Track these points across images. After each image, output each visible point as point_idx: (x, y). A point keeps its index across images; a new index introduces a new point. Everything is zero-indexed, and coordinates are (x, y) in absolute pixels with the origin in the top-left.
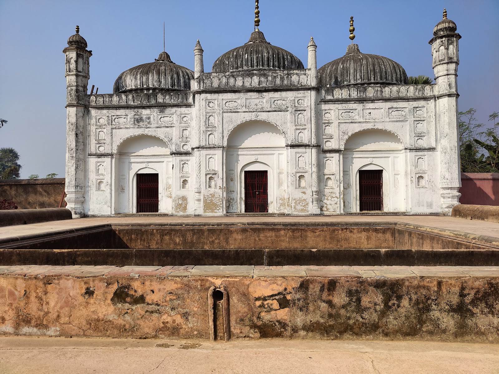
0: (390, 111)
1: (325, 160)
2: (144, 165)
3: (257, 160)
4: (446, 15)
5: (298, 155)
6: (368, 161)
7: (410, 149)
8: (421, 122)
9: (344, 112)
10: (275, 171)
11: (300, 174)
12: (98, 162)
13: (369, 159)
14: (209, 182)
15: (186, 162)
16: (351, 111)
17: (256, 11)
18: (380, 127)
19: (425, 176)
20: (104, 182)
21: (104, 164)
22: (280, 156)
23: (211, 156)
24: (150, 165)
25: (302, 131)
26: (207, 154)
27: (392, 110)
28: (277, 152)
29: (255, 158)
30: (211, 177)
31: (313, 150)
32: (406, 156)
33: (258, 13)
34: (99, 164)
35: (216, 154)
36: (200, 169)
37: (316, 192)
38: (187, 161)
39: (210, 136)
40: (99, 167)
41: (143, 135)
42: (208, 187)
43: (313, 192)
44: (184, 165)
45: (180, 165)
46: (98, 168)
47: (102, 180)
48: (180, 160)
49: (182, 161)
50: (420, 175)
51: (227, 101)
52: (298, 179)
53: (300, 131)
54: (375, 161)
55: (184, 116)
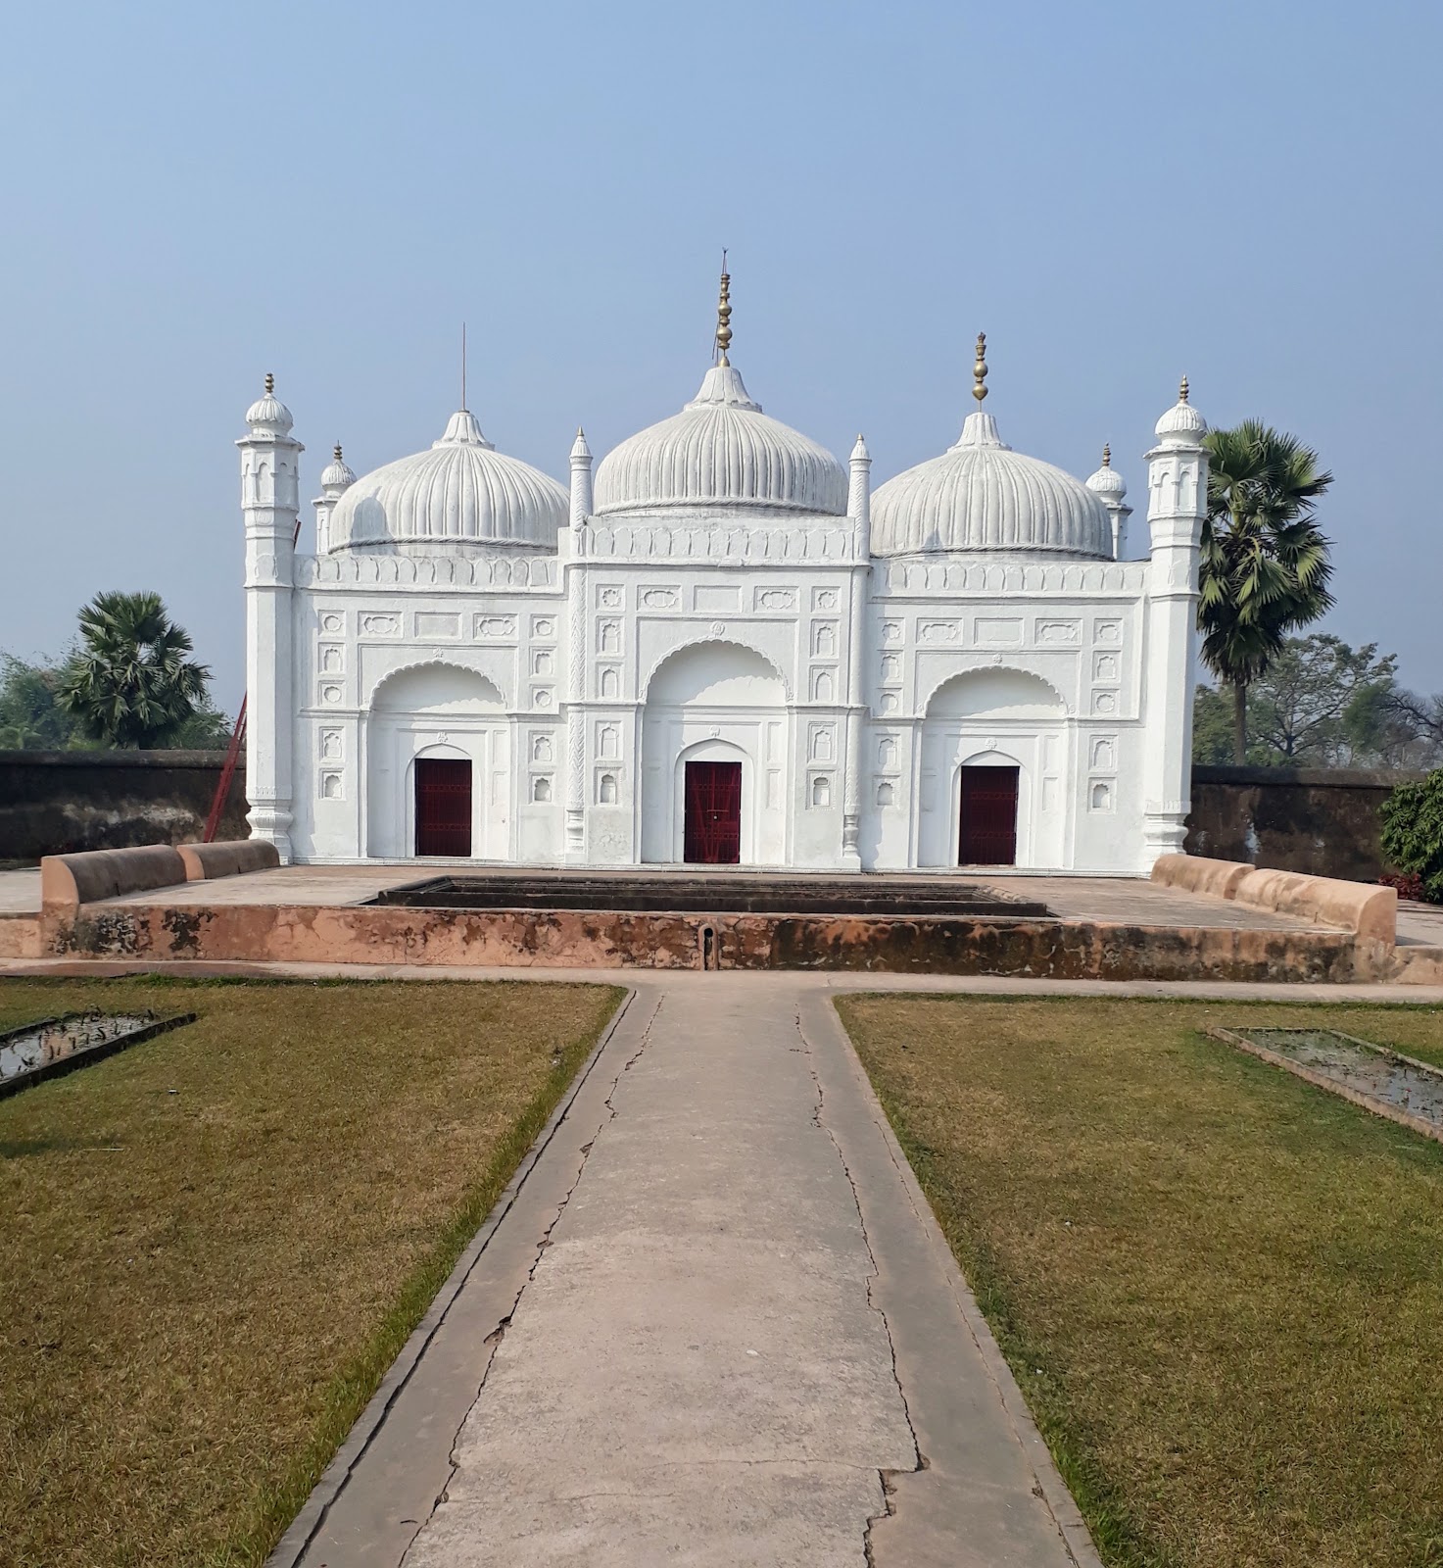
0: (1041, 626)
1: (880, 740)
2: (435, 739)
3: (717, 737)
4: (1187, 392)
5: (815, 730)
6: (985, 745)
7: (1080, 721)
8: (1110, 656)
9: (931, 624)
10: (760, 764)
11: (819, 775)
12: (327, 728)
13: (988, 739)
14: (602, 787)
15: (546, 737)
16: (949, 624)
17: (722, 307)
18: (1014, 666)
19: (1114, 785)
20: (341, 779)
21: (342, 734)
22: (773, 728)
23: (607, 725)
24: (452, 739)
25: (827, 671)
26: (600, 719)
27: (1045, 624)
28: (765, 719)
29: (711, 732)
30: (607, 776)
31: (850, 718)
32: (1071, 736)
33: (726, 313)
34: (326, 734)
35: (620, 722)
36: (581, 755)
37: (853, 817)
38: (550, 733)
39: (608, 676)
40: (329, 741)
41: (438, 663)
42: (599, 799)
43: (845, 819)
44: (541, 745)
45: (531, 744)
46: (325, 744)
47: (335, 774)
48: (530, 731)
49: (535, 732)
50: (1100, 782)
51: (649, 590)
52: (813, 786)
53: (822, 671)
54: (1003, 745)
55: (540, 620)
